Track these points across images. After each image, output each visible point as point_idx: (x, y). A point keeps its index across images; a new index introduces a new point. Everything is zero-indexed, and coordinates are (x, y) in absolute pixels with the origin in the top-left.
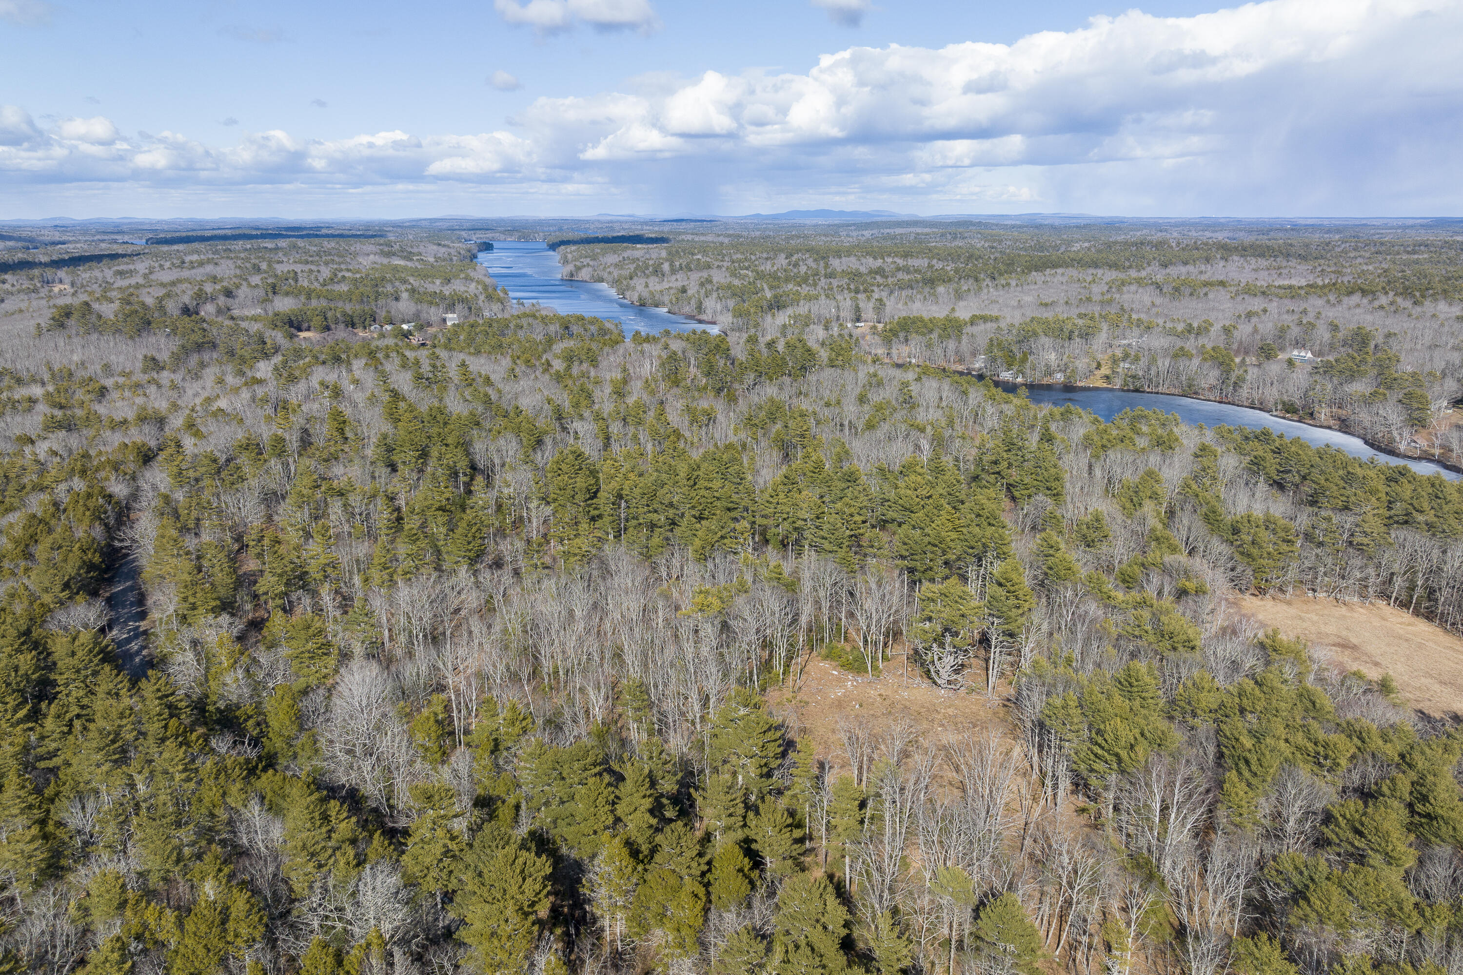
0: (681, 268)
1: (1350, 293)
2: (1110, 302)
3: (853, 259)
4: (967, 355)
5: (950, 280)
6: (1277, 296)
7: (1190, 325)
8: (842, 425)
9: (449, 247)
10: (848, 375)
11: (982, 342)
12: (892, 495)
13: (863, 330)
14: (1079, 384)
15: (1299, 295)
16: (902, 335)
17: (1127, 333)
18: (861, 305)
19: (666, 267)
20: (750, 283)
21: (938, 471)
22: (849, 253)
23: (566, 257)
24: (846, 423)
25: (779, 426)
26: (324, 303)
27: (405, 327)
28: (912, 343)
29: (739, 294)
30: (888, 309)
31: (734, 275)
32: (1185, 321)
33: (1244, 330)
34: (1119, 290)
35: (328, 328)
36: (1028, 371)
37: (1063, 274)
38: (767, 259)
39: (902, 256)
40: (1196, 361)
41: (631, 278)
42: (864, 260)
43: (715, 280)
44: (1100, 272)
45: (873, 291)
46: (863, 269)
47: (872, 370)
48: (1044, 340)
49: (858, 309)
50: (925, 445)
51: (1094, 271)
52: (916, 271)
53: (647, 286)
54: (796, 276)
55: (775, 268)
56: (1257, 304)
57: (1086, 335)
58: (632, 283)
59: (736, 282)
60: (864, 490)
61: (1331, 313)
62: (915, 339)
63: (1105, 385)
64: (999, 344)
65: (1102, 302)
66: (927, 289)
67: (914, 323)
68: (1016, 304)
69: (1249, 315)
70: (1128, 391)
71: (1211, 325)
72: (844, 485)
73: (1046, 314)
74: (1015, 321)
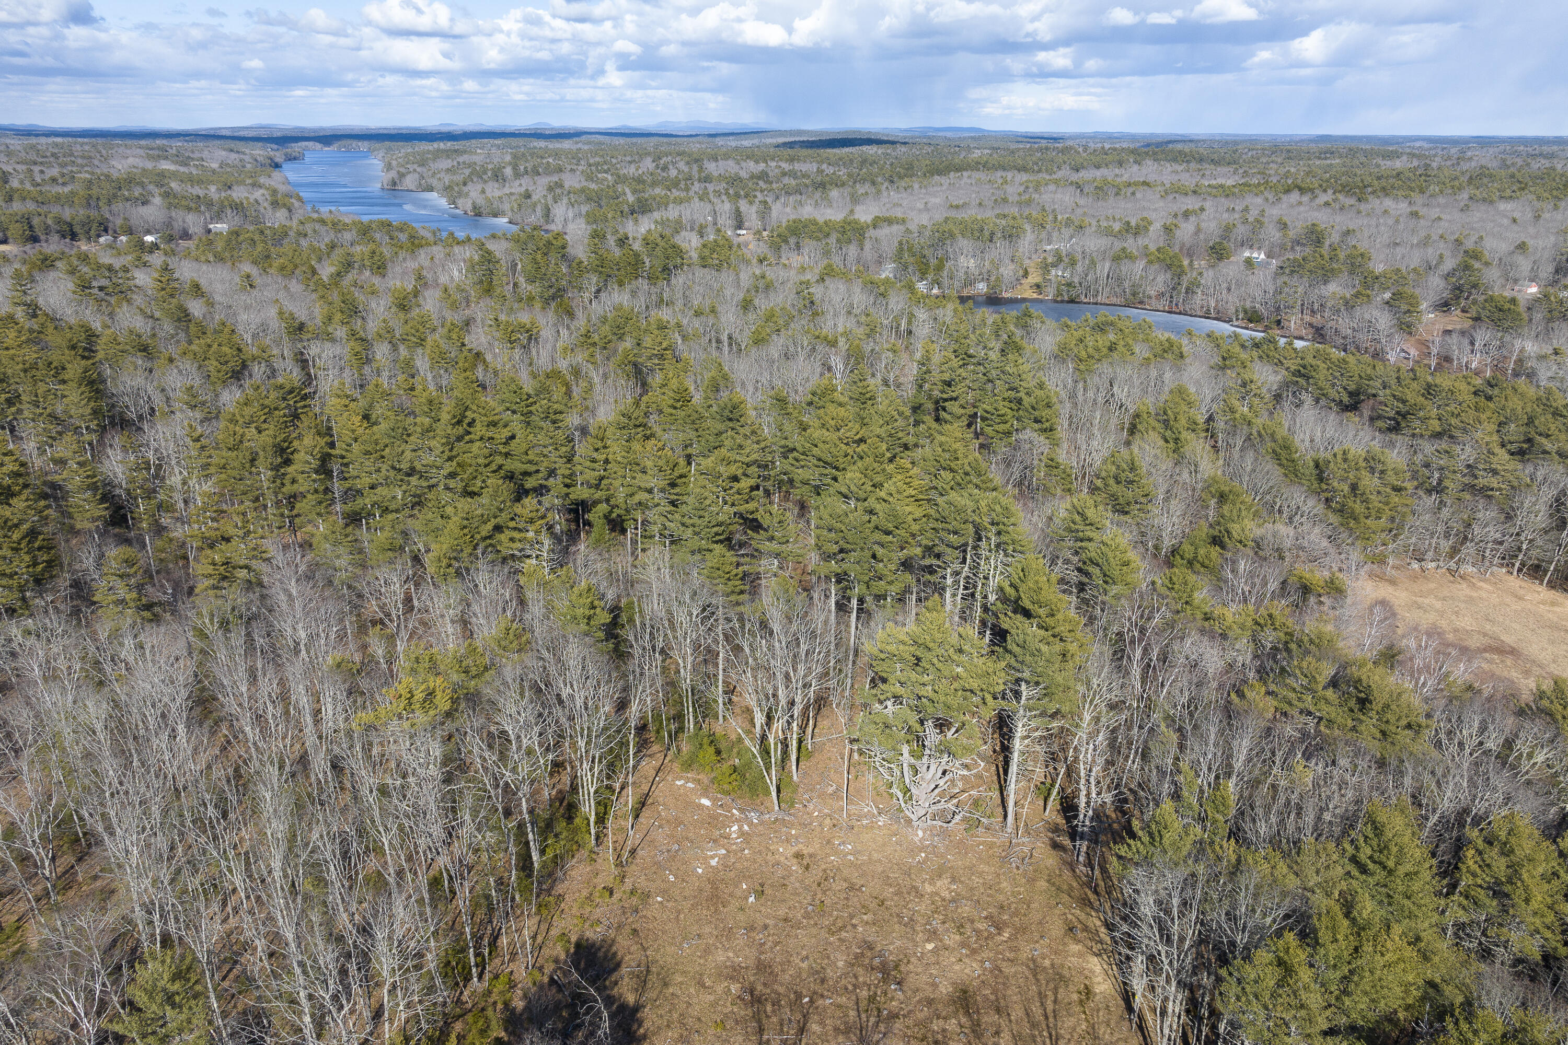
0: (526, 172)
1: (1288, 191)
2: (1029, 203)
3: (731, 163)
4: (872, 264)
5: (843, 185)
6: (1210, 194)
7: (1128, 223)
8: (719, 341)
9: (244, 153)
10: (726, 277)
11: (889, 248)
12: (796, 440)
13: (746, 237)
14: (1005, 295)
15: (1234, 194)
16: (792, 241)
17: (1055, 234)
18: (742, 209)
19: (508, 171)
20: (608, 187)
21: (864, 399)
22: (726, 157)
23: (390, 164)
24: (725, 338)
25: (628, 344)
26: (31, 206)
27: (149, 239)
28: (806, 251)
29: (593, 198)
30: (774, 214)
31: (590, 178)
32: (1120, 220)
33: (1186, 230)
34: (1036, 190)
35: (35, 239)
36: (945, 281)
37: (969, 177)
38: (630, 162)
39: (787, 161)
40: (1141, 264)
41: (465, 184)
42: (744, 164)
43: (567, 185)
44: (1009, 175)
45: (755, 197)
46: (743, 174)
47: (758, 272)
48: (961, 243)
49: (738, 216)
50: (837, 362)
51: (1004, 174)
52: (804, 176)
53: (483, 192)
54: (665, 179)
55: (640, 172)
56: (1191, 203)
57: (1011, 236)
58: (465, 189)
59: (593, 186)
60: (753, 432)
61: (1274, 212)
62: (809, 246)
63: (1035, 296)
64: (909, 249)
65: (1019, 203)
66: (818, 195)
67: (805, 226)
68: (922, 207)
69: (1186, 214)
70: (1062, 301)
71: (1150, 223)
72: (720, 427)
73: (960, 215)
74: (925, 222)
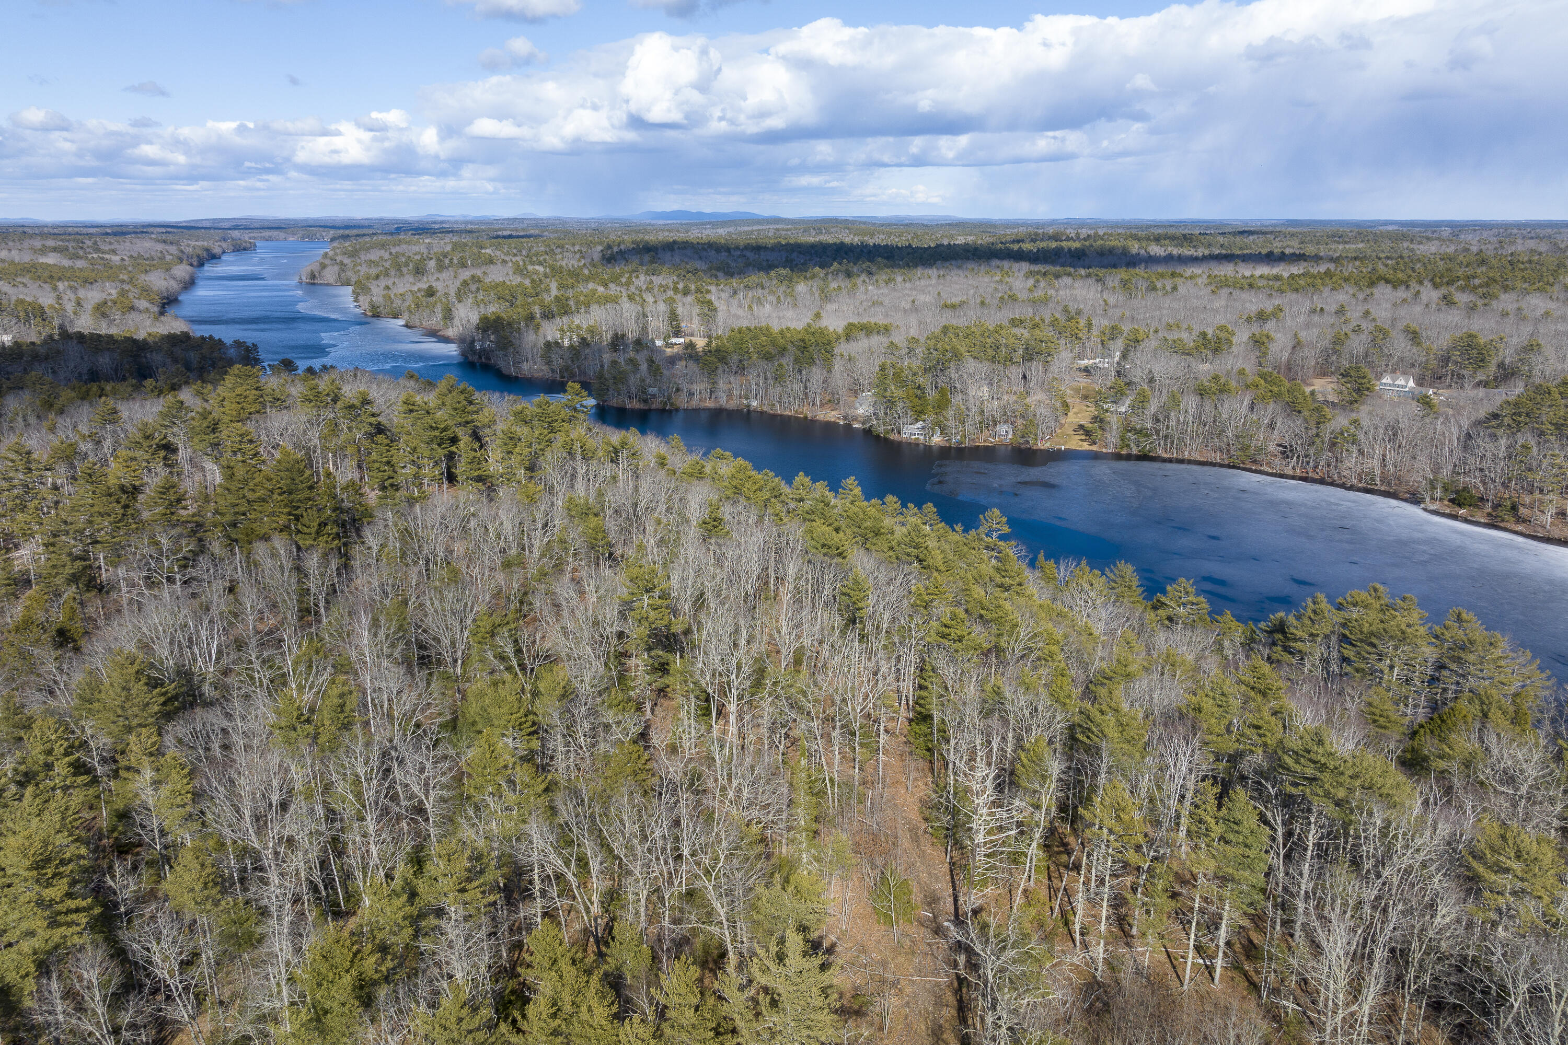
4: (843, 392)
7: (1202, 334)
11: (867, 369)
14: (1042, 445)
16: (735, 359)
18: (680, 310)
19: (432, 263)
28: (752, 373)
30: (721, 316)
32: (1189, 328)
33: (1281, 343)
34: (1050, 284)
36: (952, 423)
40: (1245, 400)
41: (377, 278)
48: (971, 365)
49: (673, 316)
53: (389, 287)
62: (757, 368)
63: (1086, 446)
64: (897, 375)
65: (1032, 302)
67: (755, 338)
68: (908, 306)
70: (1129, 457)
71: (1229, 333)
73: (960, 321)
74: (913, 332)
